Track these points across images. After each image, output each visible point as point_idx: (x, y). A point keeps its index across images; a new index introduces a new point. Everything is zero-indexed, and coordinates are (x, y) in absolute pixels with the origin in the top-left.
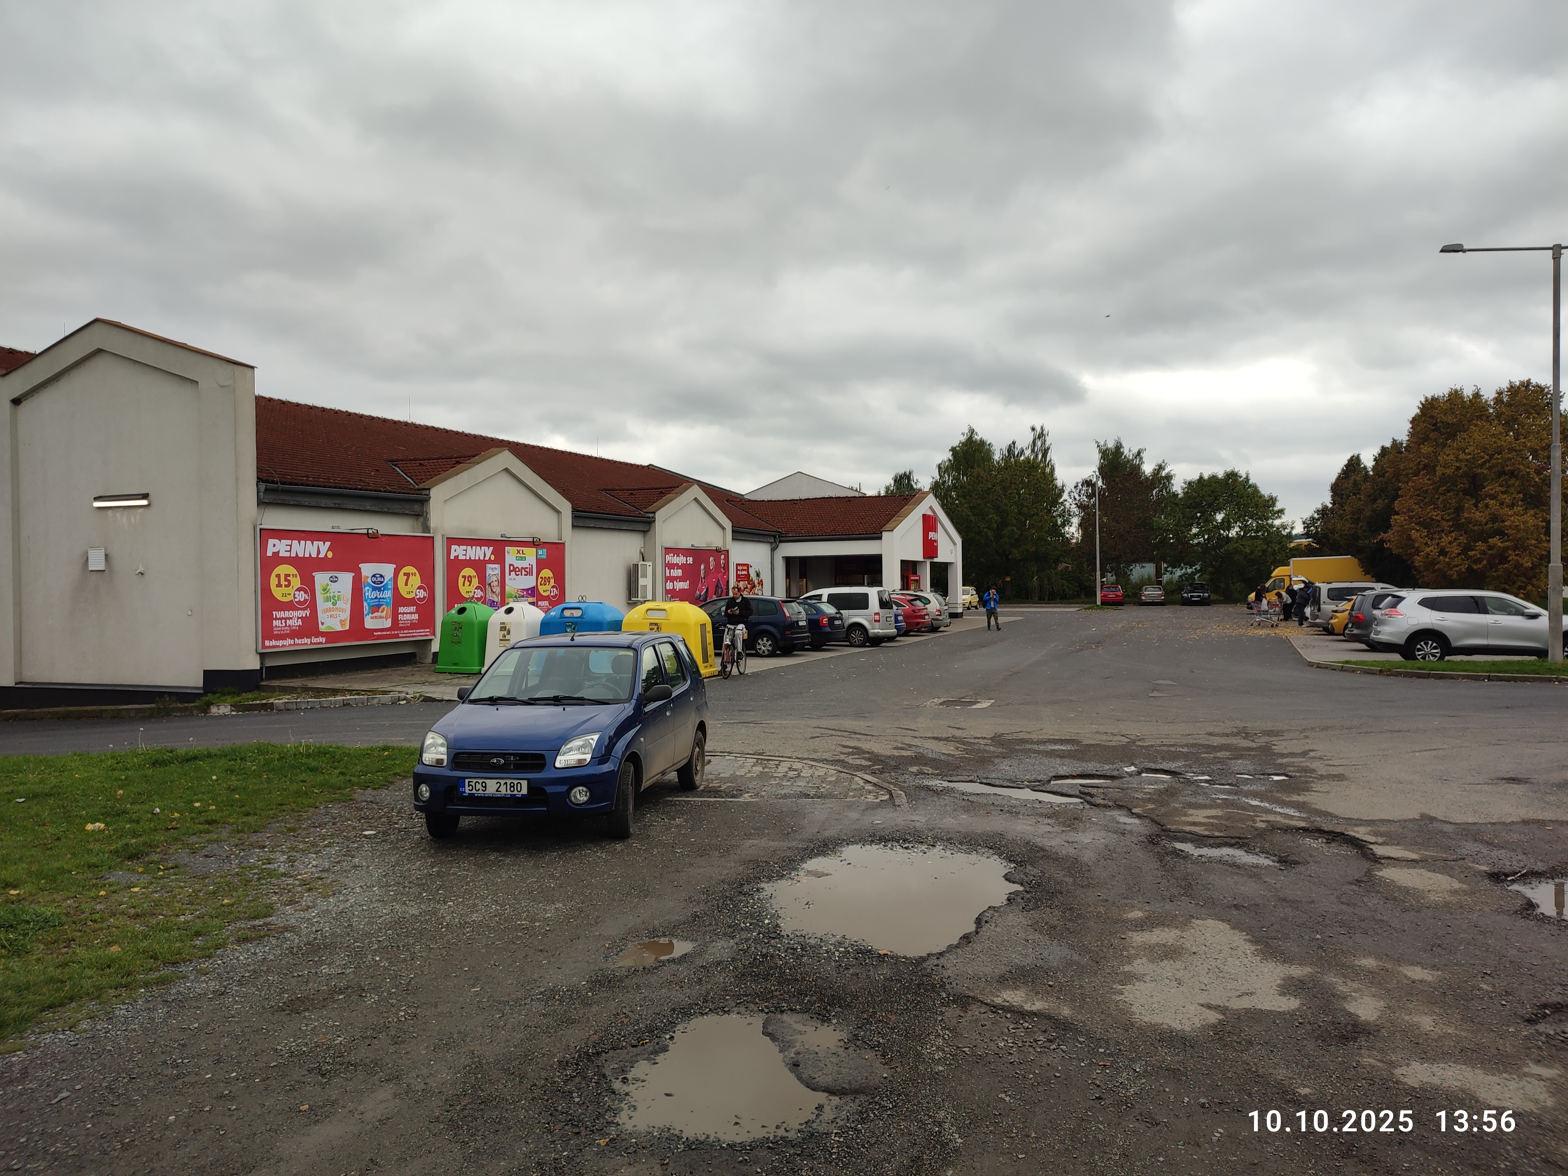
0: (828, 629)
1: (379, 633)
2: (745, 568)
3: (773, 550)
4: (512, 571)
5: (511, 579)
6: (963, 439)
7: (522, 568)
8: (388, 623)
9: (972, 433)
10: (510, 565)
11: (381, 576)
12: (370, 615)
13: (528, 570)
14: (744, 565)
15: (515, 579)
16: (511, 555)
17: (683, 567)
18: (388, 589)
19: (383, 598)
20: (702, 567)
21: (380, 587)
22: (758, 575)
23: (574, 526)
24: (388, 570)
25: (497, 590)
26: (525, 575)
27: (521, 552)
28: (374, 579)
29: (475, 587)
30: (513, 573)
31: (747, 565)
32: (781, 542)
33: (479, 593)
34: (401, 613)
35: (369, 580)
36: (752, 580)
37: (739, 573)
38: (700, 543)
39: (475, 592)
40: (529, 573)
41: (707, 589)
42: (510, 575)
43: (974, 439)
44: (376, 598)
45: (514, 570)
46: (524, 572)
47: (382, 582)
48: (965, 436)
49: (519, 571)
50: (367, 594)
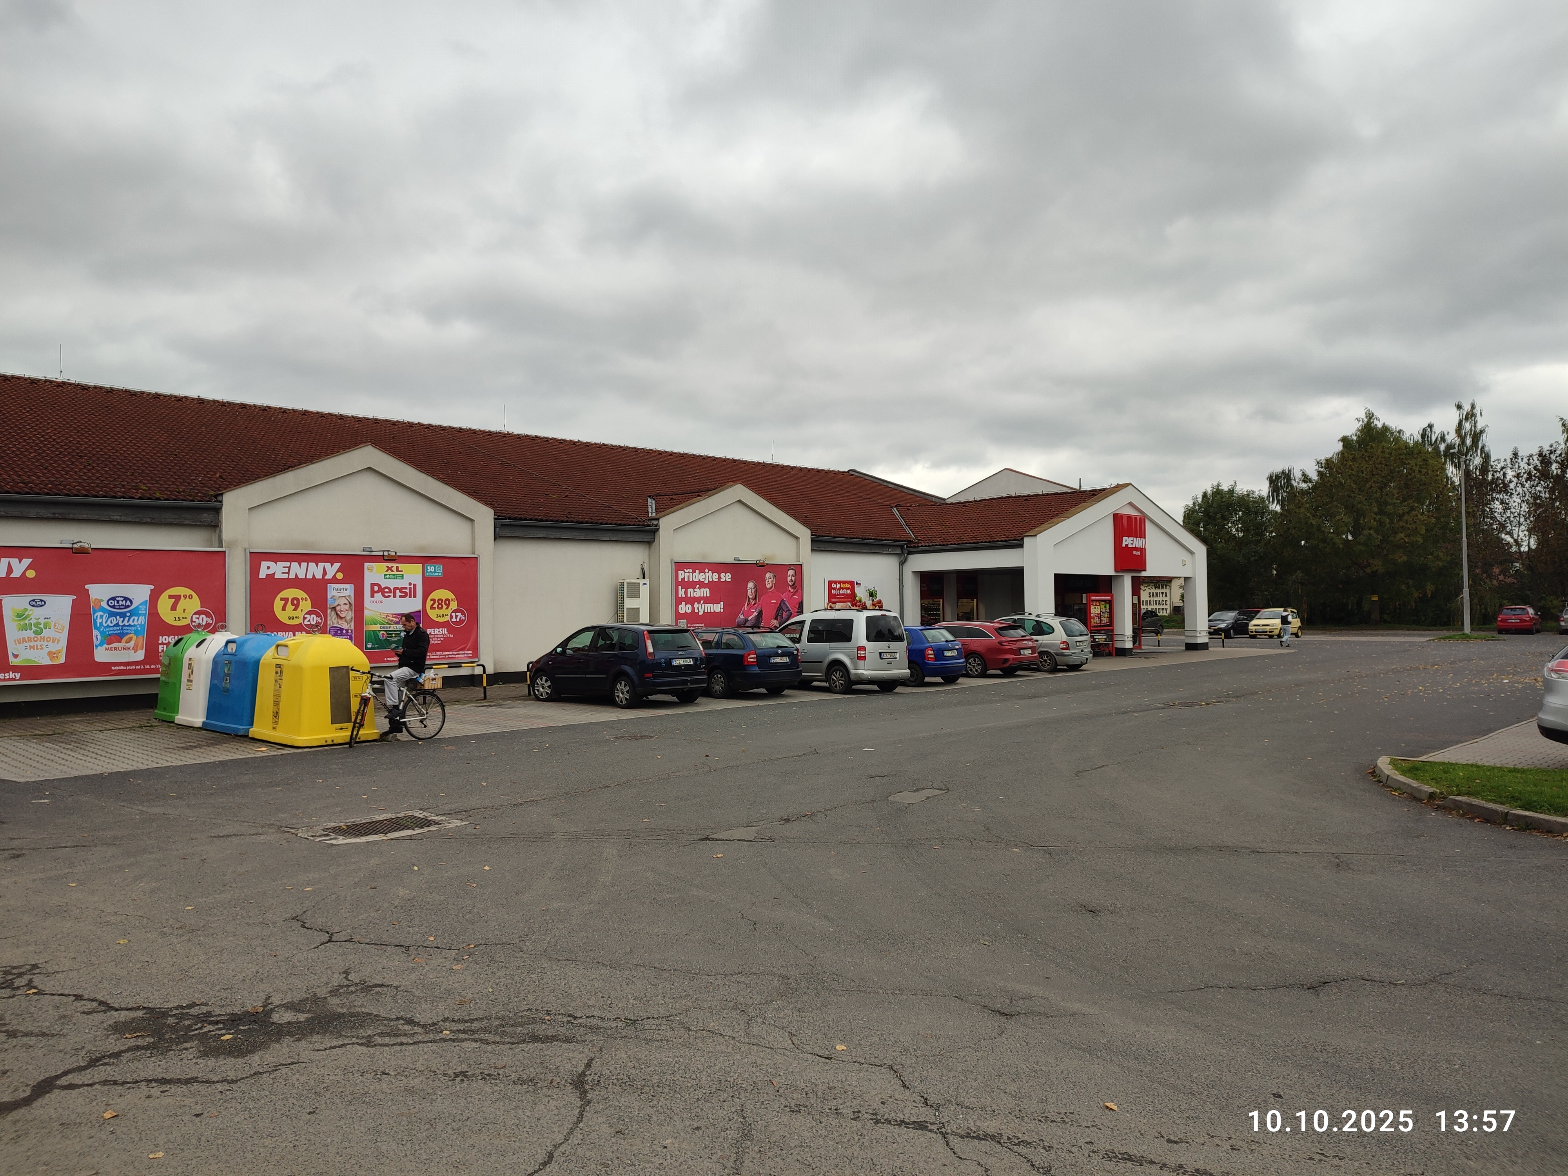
0: (756, 670)
1: (122, 668)
2: (848, 586)
3: (902, 563)
4: (377, 592)
5: (372, 602)
6: (1358, 425)
7: (396, 589)
8: (140, 655)
9: (1370, 418)
10: (373, 585)
11: (126, 599)
12: (105, 646)
13: (407, 591)
14: (844, 582)
15: (382, 602)
16: (374, 574)
17: (711, 585)
18: (138, 615)
19: (130, 625)
20: (751, 585)
21: (125, 613)
22: (872, 594)
23: (497, 537)
24: (140, 593)
25: (350, 615)
26: (401, 597)
27: (394, 569)
28: (112, 603)
29: (304, 612)
30: (378, 596)
31: (852, 583)
32: (910, 553)
33: (313, 619)
34: (163, 644)
35: (104, 604)
36: (860, 601)
37: (834, 592)
38: (749, 555)
39: (304, 618)
40: (412, 593)
41: (760, 613)
42: (372, 596)
43: (1373, 425)
44: (117, 625)
45: (382, 590)
46: (398, 593)
47: (129, 606)
48: (1361, 423)
49: (390, 592)
50: (99, 621)
